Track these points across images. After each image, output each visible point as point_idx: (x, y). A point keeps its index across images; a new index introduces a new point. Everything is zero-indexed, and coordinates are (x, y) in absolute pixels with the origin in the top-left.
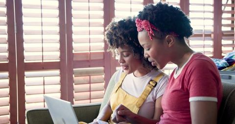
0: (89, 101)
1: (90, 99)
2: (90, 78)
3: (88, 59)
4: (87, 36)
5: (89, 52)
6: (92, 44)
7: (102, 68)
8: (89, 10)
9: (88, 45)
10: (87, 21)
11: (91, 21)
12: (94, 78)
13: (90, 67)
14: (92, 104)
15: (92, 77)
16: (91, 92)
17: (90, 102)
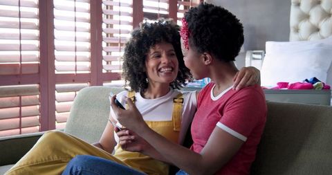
0: (18, 130)
1: (20, 127)
2: (20, 98)
3: (18, 72)
4: (17, 42)
5: (19, 63)
6: (23, 53)
7: (36, 85)
8: (19, 6)
9: (18, 53)
10: (17, 20)
11: (23, 20)
12: (25, 98)
13: (19, 83)
14: (23, 135)
15: (22, 97)
16: (22, 119)
17: (20, 134)
